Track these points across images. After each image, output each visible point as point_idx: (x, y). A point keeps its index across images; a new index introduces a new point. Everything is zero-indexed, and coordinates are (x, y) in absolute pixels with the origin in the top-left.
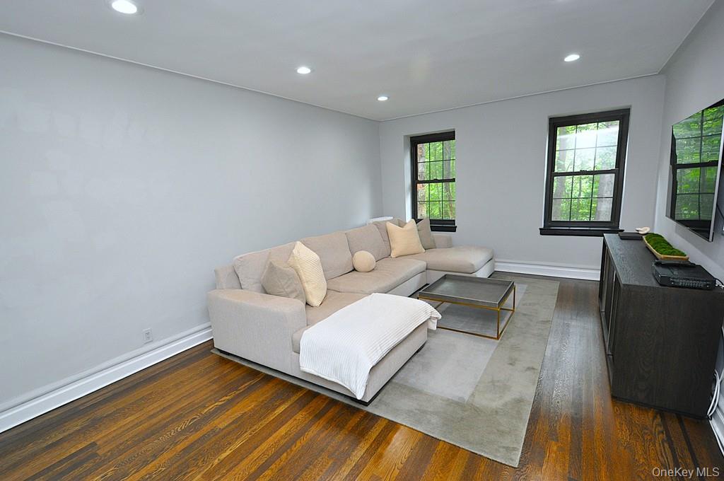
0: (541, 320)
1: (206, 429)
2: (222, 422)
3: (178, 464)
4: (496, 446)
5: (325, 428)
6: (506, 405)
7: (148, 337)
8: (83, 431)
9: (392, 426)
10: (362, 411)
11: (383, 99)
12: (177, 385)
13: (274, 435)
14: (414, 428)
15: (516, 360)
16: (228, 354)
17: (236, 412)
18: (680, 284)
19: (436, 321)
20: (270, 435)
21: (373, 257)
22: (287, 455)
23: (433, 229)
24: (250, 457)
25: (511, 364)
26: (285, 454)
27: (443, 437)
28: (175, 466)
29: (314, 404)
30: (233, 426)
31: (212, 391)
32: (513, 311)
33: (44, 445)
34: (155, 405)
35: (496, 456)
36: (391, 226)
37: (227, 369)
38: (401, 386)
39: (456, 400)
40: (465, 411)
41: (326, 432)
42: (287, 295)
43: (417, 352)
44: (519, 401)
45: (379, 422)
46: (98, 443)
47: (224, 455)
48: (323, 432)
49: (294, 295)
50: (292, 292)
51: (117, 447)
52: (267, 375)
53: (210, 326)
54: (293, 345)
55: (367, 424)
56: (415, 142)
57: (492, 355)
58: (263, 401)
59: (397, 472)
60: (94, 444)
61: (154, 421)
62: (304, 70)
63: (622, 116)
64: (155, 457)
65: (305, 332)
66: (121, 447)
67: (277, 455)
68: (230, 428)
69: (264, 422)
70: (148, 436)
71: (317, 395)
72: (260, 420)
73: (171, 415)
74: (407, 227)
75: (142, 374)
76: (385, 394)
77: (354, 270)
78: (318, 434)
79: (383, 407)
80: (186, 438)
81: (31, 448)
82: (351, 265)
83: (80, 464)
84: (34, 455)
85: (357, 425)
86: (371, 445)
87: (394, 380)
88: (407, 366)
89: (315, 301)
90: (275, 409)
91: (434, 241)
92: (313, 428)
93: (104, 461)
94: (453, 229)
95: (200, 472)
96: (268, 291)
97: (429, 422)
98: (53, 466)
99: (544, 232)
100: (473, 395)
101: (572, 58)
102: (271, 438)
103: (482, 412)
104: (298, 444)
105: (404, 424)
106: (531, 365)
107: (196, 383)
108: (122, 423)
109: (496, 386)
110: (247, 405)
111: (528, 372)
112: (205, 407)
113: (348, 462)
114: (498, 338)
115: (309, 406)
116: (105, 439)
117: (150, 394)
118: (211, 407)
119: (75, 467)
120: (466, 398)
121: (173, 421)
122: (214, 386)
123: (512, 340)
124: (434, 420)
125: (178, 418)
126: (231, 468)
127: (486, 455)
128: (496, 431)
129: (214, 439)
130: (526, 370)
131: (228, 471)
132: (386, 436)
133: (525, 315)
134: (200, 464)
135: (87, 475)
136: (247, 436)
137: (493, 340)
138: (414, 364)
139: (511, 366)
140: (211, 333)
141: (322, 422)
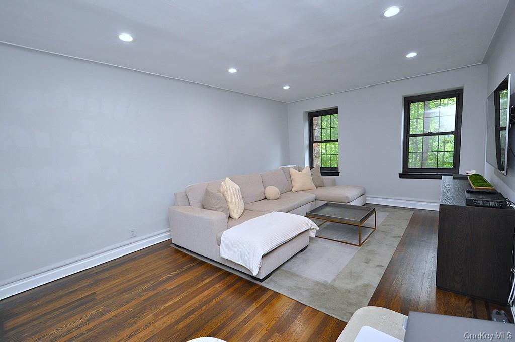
0: (394, 235)
1: (160, 289)
2: (170, 286)
3: (140, 307)
4: (344, 312)
5: (233, 293)
6: (357, 287)
7: (133, 235)
8: (89, 286)
9: (276, 295)
10: (258, 285)
11: (286, 87)
12: (147, 264)
13: (200, 295)
14: (290, 297)
15: (370, 260)
16: (180, 247)
17: (179, 281)
18: (481, 204)
19: (315, 231)
20: (197, 295)
21: (278, 190)
22: (206, 307)
23: (323, 174)
24: (184, 306)
25: (366, 262)
26: (205, 307)
27: (309, 304)
28: (138, 308)
29: (228, 279)
30: (176, 289)
31: (167, 268)
32: (375, 229)
33: (67, 292)
34: (133, 274)
35: (342, 318)
36: (293, 171)
37: (178, 256)
38: (286, 271)
39: (323, 282)
40: (327, 289)
41: (232, 296)
42: (216, 210)
43: (301, 251)
44: (367, 286)
45: (268, 292)
46: (97, 293)
47: (168, 305)
48: (231, 295)
49: (221, 209)
50: (220, 208)
51: (107, 296)
52: (202, 261)
53: (170, 231)
54: (217, 240)
55: (260, 293)
56: (312, 115)
57: (354, 256)
58: (196, 276)
59: (274, 322)
60: (95, 293)
61: (131, 283)
62: (232, 71)
63: (457, 94)
64: (128, 302)
65: (224, 232)
66: (110, 296)
67: (200, 307)
68: (173, 290)
69: (195, 288)
70: (126, 291)
71: (231, 274)
72: (192, 286)
73: (140, 280)
74: (304, 171)
75: (128, 256)
76: (275, 276)
77: (266, 198)
78: (227, 297)
79: (272, 283)
80: (147, 294)
81: (61, 293)
82: (264, 195)
83: (85, 303)
84: (62, 297)
85: (254, 293)
86: (260, 306)
87: (282, 268)
88: (293, 260)
89: (235, 215)
90: (203, 281)
91: (323, 181)
92: (224, 293)
93: (99, 302)
94: (338, 174)
95: (152, 312)
96: (205, 207)
97: (301, 294)
98: (71, 303)
99: (402, 176)
100: (335, 280)
101: (412, 55)
102: (198, 297)
103: (339, 290)
104: (214, 301)
105: (284, 294)
106: (380, 264)
107: (158, 263)
108: (111, 283)
109: (351, 275)
110: (187, 277)
111: (377, 268)
112: (161, 277)
113: (243, 314)
114: (360, 246)
115: (224, 280)
116: (101, 291)
117: (131, 268)
118: (165, 277)
119: (82, 304)
120: (330, 282)
121: (140, 284)
122: (168, 266)
123: (371, 248)
124: (305, 293)
125: (144, 282)
126: (170, 312)
127: (336, 317)
128: (346, 303)
129: (163, 295)
130: (376, 267)
131: (168, 314)
132: (270, 301)
133: (382, 232)
134: (153, 308)
135: (88, 309)
136: (183, 294)
137: (356, 247)
138: (297, 259)
139: (366, 264)
140: (170, 235)
141: (231, 290)
